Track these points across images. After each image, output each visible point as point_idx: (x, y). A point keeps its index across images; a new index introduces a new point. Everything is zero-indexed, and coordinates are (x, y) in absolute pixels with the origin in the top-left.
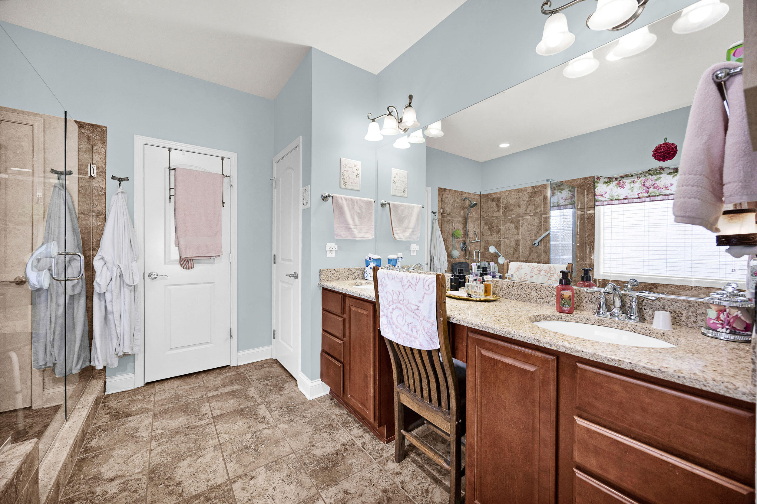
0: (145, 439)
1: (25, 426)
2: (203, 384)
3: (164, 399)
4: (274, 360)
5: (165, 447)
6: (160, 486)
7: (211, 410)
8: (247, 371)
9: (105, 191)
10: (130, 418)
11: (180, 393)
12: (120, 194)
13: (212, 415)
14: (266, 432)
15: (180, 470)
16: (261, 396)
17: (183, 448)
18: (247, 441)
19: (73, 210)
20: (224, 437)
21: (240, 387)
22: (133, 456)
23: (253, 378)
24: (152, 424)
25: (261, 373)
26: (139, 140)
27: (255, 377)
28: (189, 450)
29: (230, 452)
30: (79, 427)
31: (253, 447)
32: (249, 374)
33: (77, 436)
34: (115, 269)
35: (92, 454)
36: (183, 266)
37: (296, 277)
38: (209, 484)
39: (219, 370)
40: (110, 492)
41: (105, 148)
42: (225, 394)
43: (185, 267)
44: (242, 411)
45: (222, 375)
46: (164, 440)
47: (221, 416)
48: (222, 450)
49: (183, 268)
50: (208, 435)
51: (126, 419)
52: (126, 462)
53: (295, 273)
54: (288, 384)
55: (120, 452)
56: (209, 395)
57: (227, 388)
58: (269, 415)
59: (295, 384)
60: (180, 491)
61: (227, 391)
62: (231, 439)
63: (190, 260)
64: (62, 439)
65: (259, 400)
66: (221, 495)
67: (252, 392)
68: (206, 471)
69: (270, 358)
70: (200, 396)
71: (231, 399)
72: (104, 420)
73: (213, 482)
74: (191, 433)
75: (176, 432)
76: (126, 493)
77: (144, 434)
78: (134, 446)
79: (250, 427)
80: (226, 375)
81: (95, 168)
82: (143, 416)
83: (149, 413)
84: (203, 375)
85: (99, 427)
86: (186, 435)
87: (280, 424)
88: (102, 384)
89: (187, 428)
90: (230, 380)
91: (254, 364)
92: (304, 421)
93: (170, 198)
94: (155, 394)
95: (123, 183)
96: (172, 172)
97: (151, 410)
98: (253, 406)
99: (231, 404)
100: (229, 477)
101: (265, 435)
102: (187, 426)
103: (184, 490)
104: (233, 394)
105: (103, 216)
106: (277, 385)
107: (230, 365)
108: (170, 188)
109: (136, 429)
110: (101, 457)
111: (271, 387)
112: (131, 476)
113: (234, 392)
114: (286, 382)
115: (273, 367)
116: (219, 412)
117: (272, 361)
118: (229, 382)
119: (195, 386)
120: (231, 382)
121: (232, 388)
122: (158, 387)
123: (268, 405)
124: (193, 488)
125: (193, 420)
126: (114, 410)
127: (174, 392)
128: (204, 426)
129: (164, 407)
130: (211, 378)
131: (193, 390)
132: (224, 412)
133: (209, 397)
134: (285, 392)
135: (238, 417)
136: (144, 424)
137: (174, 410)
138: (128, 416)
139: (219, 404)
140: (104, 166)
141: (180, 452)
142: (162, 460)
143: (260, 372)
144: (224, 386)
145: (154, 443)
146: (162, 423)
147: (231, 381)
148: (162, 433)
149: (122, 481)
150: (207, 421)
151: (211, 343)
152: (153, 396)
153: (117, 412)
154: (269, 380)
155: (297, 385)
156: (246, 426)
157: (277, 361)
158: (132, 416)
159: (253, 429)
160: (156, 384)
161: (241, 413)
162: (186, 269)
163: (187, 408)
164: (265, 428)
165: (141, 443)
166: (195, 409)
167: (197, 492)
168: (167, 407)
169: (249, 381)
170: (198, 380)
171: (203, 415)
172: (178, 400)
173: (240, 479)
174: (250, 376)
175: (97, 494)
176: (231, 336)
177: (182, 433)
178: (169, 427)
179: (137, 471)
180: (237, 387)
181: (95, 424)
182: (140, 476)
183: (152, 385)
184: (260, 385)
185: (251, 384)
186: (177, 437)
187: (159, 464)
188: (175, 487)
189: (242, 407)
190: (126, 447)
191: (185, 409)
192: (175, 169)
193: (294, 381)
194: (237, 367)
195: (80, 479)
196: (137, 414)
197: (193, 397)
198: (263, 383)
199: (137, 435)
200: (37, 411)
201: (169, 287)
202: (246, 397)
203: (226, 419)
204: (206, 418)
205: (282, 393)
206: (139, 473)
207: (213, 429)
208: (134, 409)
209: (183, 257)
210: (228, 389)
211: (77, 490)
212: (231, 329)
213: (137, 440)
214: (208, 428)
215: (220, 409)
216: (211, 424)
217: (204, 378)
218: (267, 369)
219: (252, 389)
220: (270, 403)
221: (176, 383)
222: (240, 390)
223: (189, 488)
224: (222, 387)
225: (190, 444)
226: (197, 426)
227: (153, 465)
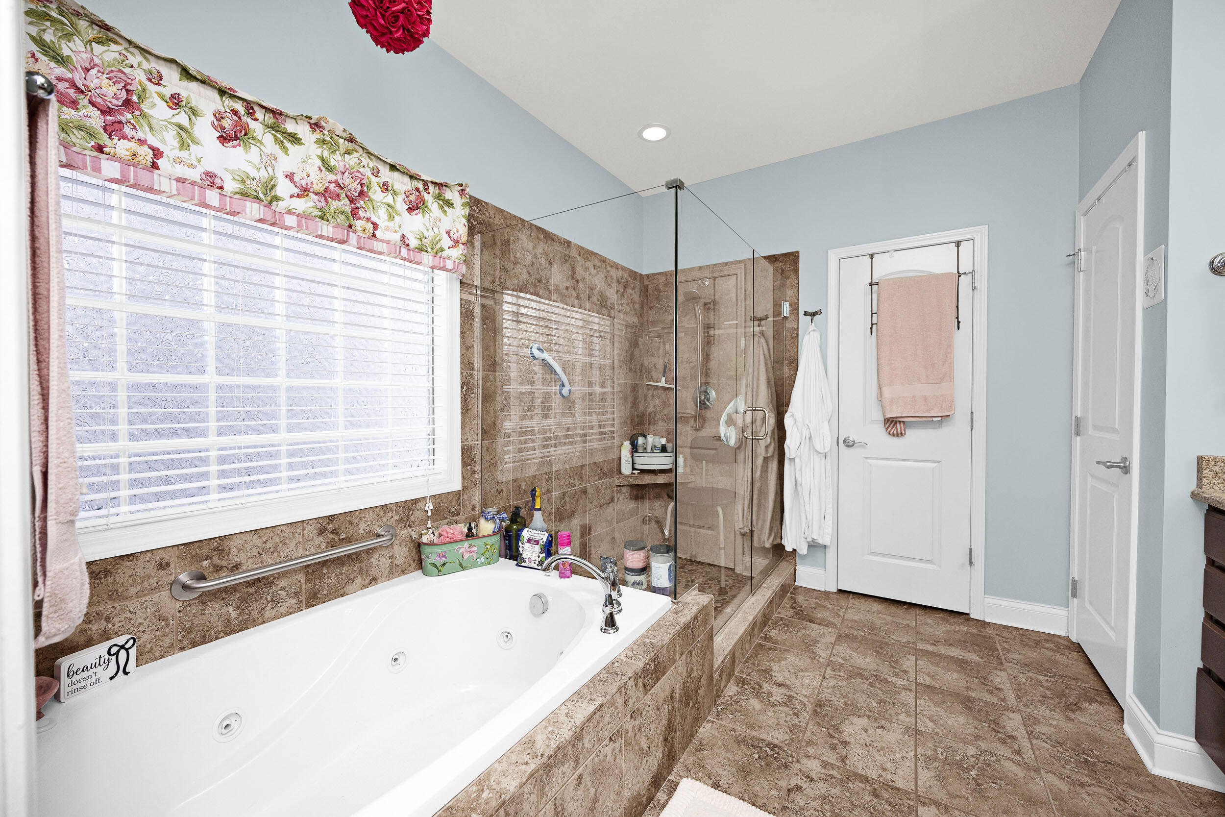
0: (821, 660)
1: (727, 585)
2: (914, 624)
3: (856, 621)
4: (1073, 643)
5: (841, 684)
6: (823, 729)
7: (916, 671)
8: (1000, 638)
9: (798, 332)
10: (812, 625)
11: (878, 622)
12: (811, 333)
13: (916, 678)
14: (1007, 764)
15: (851, 727)
16: (1019, 698)
17: (862, 700)
18: (965, 755)
19: (768, 358)
20: (926, 725)
21: (978, 659)
22: (804, 672)
23: (1011, 656)
24: (834, 645)
25: (1034, 655)
26: (833, 257)
27: (1016, 657)
28: (870, 706)
29: (929, 752)
30: (760, 607)
31: (973, 773)
32: (1005, 645)
33: (756, 616)
34: (804, 429)
35: (769, 644)
36: (889, 430)
37: (1126, 470)
38: (884, 774)
39: (947, 614)
40: (774, 697)
41: (797, 278)
42: (947, 657)
43: (891, 432)
44: (971, 701)
45: (951, 624)
46: (842, 674)
47: (930, 689)
48: (916, 741)
49: (889, 434)
50: (902, 704)
51: (808, 623)
52: (795, 674)
53: (1125, 459)
54: (1096, 707)
55: (793, 658)
56: (920, 646)
57: (953, 649)
58: (1026, 740)
59: (1117, 716)
60: (844, 754)
61: (951, 654)
62: (937, 734)
63: (900, 422)
64: (745, 612)
65: (1012, 701)
66: (897, 804)
67: (1000, 678)
68: (885, 754)
69: (1062, 633)
70: (904, 640)
71: (955, 671)
72: (788, 613)
73: (889, 776)
74: (879, 686)
75: (857, 673)
76: (786, 709)
77: (822, 653)
78: (809, 661)
79: (977, 737)
80: (957, 628)
81: (788, 306)
82: (826, 630)
83: (833, 630)
84: (918, 611)
85: (782, 619)
86: (871, 685)
87: (1048, 772)
88: (792, 570)
89: (875, 676)
90: (963, 639)
91: (1020, 632)
92: (1116, 805)
93: (871, 329)
94: (846, 609)
95: (816, 318)
96: (875, 288)
97: (836, 628)
98: (995, 704)
99: (953, 679)
100: (916, 788)
101: (1004, 770)
102: (875, 673)
103: (849, 756)
104: (962, 664)
105: (794, 363)
106: (1064, 696)
107: (968, 614)
108: (872, 314)
109: (815, 642)
110: (775, 653)
111: (1048, 693)
112: (797, 694)
113: (965, 662)
114: (1091, 700)
115: (1065, 655)
116: (928, 681)
117: (1066, 643)
118: (959, 641)
119: (901, 622)
120: (963, 644)
121: (963, 654)
122: (852, 600)
123: (1030, 722)
124: (861, 762)
125: (885, 671)
126: (799, 607)
127: (869, 617)
128: (900, 688)
129: (852, 631)
130: (930, 621)
131: (897, 626)
132: (937, 686)
133: (919, 650)
134: (1083, 720)
135: (959, 707)
136: (824, 640)
137: (863, 642)
138: (811, 621)
139: (932, 668)
140: (796, 301)
141: (857, 703)
142: (834, 698)
143: (1029, 653)
144: (949, 643)
145: (829, 671)
146: (844, 651)
147: (964, 642)
148: (843, 664)
149: (788, 693)
150: (906, 683)
151: (934, 564)
152: (844, 610)
153: (801, 611)
154: (1046, 676)
155: (1121, 720)
156: (970, 730)
157: (1079, 648)
158: (814, 623)
159: (983, 745)
160: (851, 596)
161: (968, 704)
162: (894, 435)
163: (882, 648)
164: (1008, 758)
165: (816, 662)
166: (892, 655)
167: (863, 773)
168: (857, 633)
169: (1000, 658)
170: (909, 617)
171: (903, 671)
172: (872, 631)
173: (933, 806)
174: (1004, 649)
175: (764, 690)
176: (971, 563)
177: (866, 679)
178: (852, 661)
179: (804, 692)
180: (973, 657)
181: (779, 613)
182: (805, 700)
183: (846, 595)
184: (1021, 675)
185: (1002, 664)
186: (859, 680)
187: (828, 700)
188: (839, 744)
189: (973, 694)
190: (800, 657)
191: (879, 648)
192: (877, 284)
193: (1115, 709)
194: (984, 624)
195: (754, 664)
196: (820, 624)
197: (894, 637)
198: (1030, 674)
199: (815, 649)
200: (738, 575)
201: (868, 460)
202: (985, 681)
203: (938, 698)
204: (906, 678)
205: (1073, 716)
206: (806, 696)
207: (911, 701)
208: (819, 616)
209: (888, 416)
210: (955, 652)
211: (749, 675)
212: (971, 549)
213: (813, 656)
214: (903, 693)
215: (931, 677)
216: (910, 690)
217: (918, 617)
218: (1049, 654)
219: (1004, 675)
220: (1036, 721)
221: (876, 606)
222: (978, 665)
223: (855, 759)
224: (945, 645)
225: (873, 702)
226: (889, 682)
227: (822, 698)
